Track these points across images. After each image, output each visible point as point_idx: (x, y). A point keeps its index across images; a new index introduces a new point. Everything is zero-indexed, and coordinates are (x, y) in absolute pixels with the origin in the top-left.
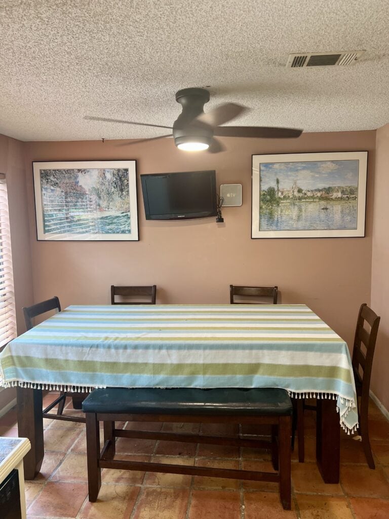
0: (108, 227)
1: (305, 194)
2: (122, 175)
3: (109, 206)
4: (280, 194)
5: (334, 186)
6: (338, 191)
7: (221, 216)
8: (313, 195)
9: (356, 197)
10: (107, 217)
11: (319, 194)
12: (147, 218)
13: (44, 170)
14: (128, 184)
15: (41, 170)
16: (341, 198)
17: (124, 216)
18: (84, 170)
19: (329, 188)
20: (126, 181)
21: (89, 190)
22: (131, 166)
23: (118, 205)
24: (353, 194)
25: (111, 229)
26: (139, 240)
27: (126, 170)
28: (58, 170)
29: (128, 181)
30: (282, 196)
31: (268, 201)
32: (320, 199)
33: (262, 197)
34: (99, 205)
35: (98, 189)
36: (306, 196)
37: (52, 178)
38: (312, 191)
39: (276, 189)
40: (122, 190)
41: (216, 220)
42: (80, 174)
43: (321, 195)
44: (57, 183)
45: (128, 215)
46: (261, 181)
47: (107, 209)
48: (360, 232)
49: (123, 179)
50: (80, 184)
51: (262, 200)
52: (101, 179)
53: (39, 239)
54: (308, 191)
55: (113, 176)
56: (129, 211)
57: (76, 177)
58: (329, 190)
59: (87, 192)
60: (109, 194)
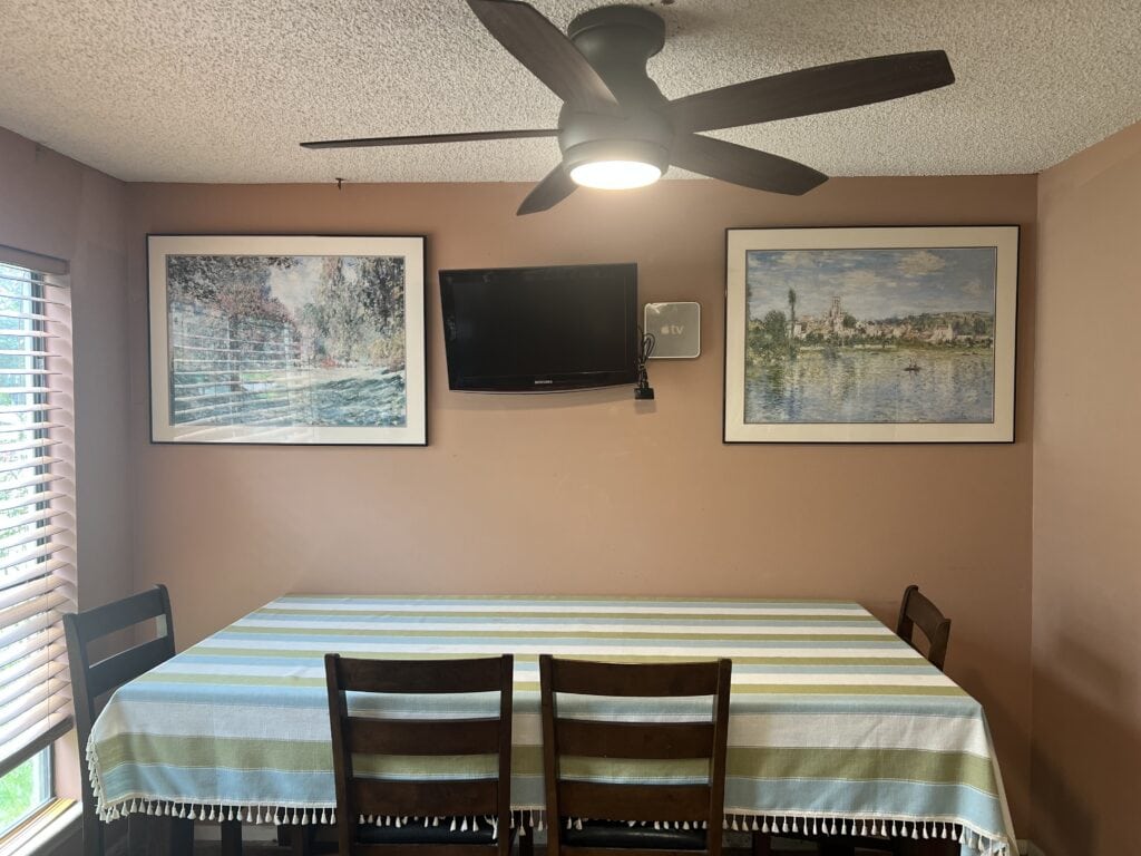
0: (344, 409)
1: (863, 331)
2: (386, 277)
3: (348, 354)
4: (797, 328)
5: (936, 311)
6: (944, 325)
7: (647, 384)
8: (883, 335)
9: (991, 342)
11: (897, 332)
12: (452, 387)
13: (178, 258)
14: (402, 296)
15: (169, 258)
16: (954, 344)
18: (286, 259)
19: (923, 316)
20: (396, 289)
21: (298, 310)
22: (410, 251)
23: (374, 351)
24: (984, 333)
25: (352, 415)
26: (427, 445)
27: (399, 261)
28: (215, 258)
29: (402, 288)
30: (804, 336)
31: (767, 347)
32: (899, 344)
33: (751, 336)
34: (321, 350)
35: (322, 309)
36: (864, 336)
37: (198, 278)
38: (879, 323)
39: (788, 317)
40: (385, 313)
41: (633, 394)
42: (274, 269)
43: (904, 334)
44: (211, 292)
46: (748, 294)
47: (343, 363)
48: (1002, 430)
49: (390, 284)
50: (273, 295)
51: (753, 345)
52: (331, 282)
53: (154, 439)
54: (870, 323)
55: (364, 276)
56: (403, 368)
57: (264, 278)
58: (922, 322)
59: (293, 315)
60: (351, 321)
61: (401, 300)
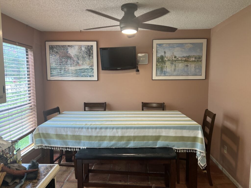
0: (82, 74)
1: (178, 59)
2: (90, 49)
3: (83, 64)
4: (166, 58)
5: (192, 55)
6: (193, 57)
7: (138, 69)
8: (182, 59)
9: (201, 61)
10: (82, 69)
11: (184, 59)
12: (102, 70)
13: (51, 46)
14: (93, 53)
15: (49, 46)
16: (195, 61)
17: (90, 69)
18: (71, 46)
19: (189, 56)
20: (92, 51)
21: (73, 55)
22: (94, 44)
23: (88, 63)
24: (200, 59)
25: (84, 75)
26: (98, 80)
27: (92, 46)
28: (58, 46)
29: (93, 51)
30: (167, 60)
31: (160, 62)
32: (184, 61)
33: (157, 60)
34: (78, 63)
35: (78, 55)
36: (178, 60)
37: (55, 49)
38: (181, 57)
39: (164, 56)
40: (90, 56)
41: (135, 71)
42: (69, 48)
43: (185, 59)
44: (57, 52)
45: (92, 68)
46: (157, 52)
47: (82, 65)
48: (203, 77)
49: (90, 50)
50: (69, 52)
51: (158, 62)
52: (79, 50)
53: (48, 80)
54: (179, 57)
55: (86, 49)
56: (93, 66)
57: (67, 49)
58: (189, 57)
59: (73, 56)
60: (83, 58)
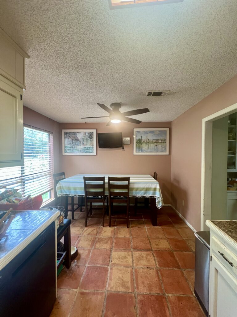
1: (150, 141)
2: (91, 135)
3: (86, 144)
4: (142, 141)
5: (159, 138)
6: (160, 140)
7: (123, 147)
9: (166, 142)
12: (99, 148)
13: (66, 132)
15: (64, 132)
16: (161, 142)
18: (79, 132)
22: (94, 131)
23: (90, 143)
26: (96, 155)
27: (93, 132)
28: (70, 132)
31: (138, 143)
32: (155, 143)
33: (136, 142)
34: (83, 144)
35: (83, 138)
37: (68, 135)
38: (152, 140)
39: (141, 139)
40: (91, 139)
41: (122, 149)
42: (77, 133)
43: (155, 141)
44: (70, 136)
46: (136, 136)
48: (167, 153)
50: (77, 137)
52: (84, 135)
53: (63, 155)
55: (88, 134)
56: (93, 146)
58: (158, 140)
59: (80, 139)
60: (87, 140)
61: (93, 137)
